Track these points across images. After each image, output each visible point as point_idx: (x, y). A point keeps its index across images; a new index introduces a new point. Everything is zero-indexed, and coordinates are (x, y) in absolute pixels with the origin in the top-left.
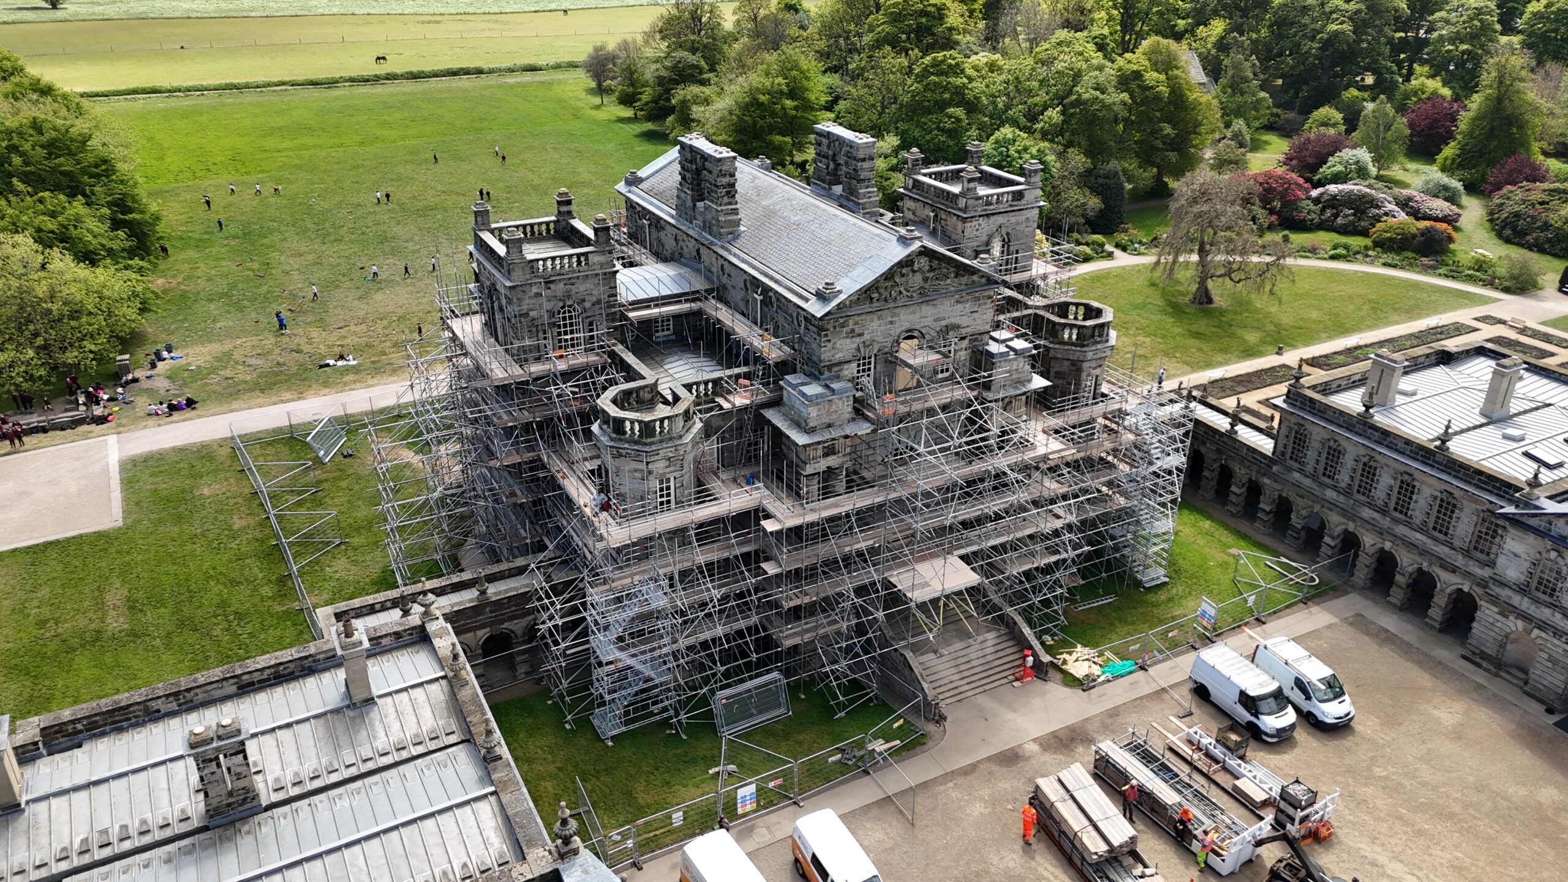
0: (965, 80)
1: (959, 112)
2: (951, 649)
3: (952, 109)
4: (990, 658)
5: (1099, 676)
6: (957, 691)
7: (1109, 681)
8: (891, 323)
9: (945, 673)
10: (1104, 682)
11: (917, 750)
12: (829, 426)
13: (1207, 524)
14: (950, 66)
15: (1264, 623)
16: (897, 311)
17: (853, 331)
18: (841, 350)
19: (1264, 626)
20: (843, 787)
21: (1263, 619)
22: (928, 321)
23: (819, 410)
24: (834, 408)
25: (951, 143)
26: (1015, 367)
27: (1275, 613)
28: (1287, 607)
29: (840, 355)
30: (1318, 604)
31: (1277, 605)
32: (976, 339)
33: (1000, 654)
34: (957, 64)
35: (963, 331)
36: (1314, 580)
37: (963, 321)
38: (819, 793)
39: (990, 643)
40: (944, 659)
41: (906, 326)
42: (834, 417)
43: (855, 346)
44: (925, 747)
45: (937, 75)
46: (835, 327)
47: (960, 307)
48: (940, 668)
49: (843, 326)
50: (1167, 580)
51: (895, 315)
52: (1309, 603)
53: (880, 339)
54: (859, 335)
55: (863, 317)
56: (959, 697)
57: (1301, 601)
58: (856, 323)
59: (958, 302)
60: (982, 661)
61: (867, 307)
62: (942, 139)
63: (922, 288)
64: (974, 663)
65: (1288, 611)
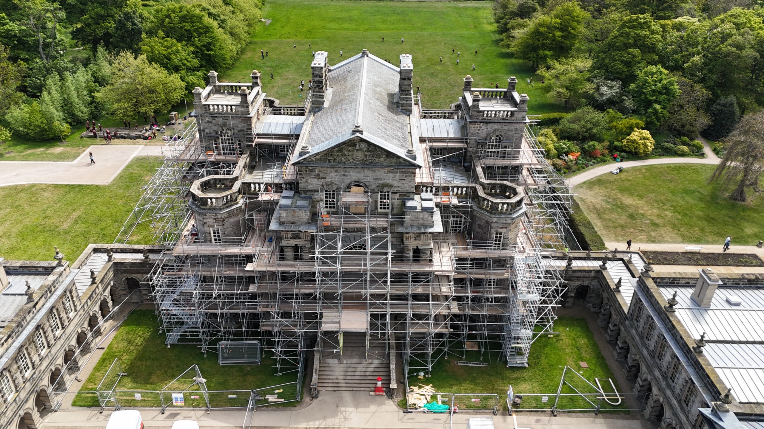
0: (648, 33)
1: (636, 51)
2: (349, 361)
3: (632, 50)
4: (368, 374)
5: (420, 407)
6: (337, 385)
7: (424, 412)
8: (344, 175)
9: (337, 373)
10: (420, 412)
11: (288, 408)
12: (293, 223)
13: (583, 341)
14: (640, 23)
15: (555, 416)
16: (348, 170)
17: (318, 175)
18: (312, 184)
19: (553, 418)
20: (236, 412)
21: (555, 414)
22: (370, 179)
23: (287, 213)
24: (297, 214)
25: (625, 70)
26: (421, 217)
27: (569, 412)
28: (580, 412)
29: (311, 186)
30: (605, 418)
31: (575, 407)
32: (405, 195)
33: (375, 374)
34: (646, 22)
35: (396, 189)
36: (617, 400)
37: (396, 183)
38: (224, 410)
39: (373, 365)
40: (342, 365)
41: (354, 178)
42: (297, 219)
43: (320, 183)
44: (294, 408)
45: (629, 27)
46: (306, 171)
47: (391, 175)
48: (337, 369)
49: (312, 171)
50: (527, 366)
51: (346, 171)
52: (600, 415)
53: (338, 183)
54: (323, 178)
55: (325, 169)
56: (335, 389)
57: (594, 411)
58: (320, 171)
59: (390, 172)
60: (362, 374)
61: (326, 164)
62: (620, 66)
63: (363, 159)
64: (357, 373)
65: (581, 414)
